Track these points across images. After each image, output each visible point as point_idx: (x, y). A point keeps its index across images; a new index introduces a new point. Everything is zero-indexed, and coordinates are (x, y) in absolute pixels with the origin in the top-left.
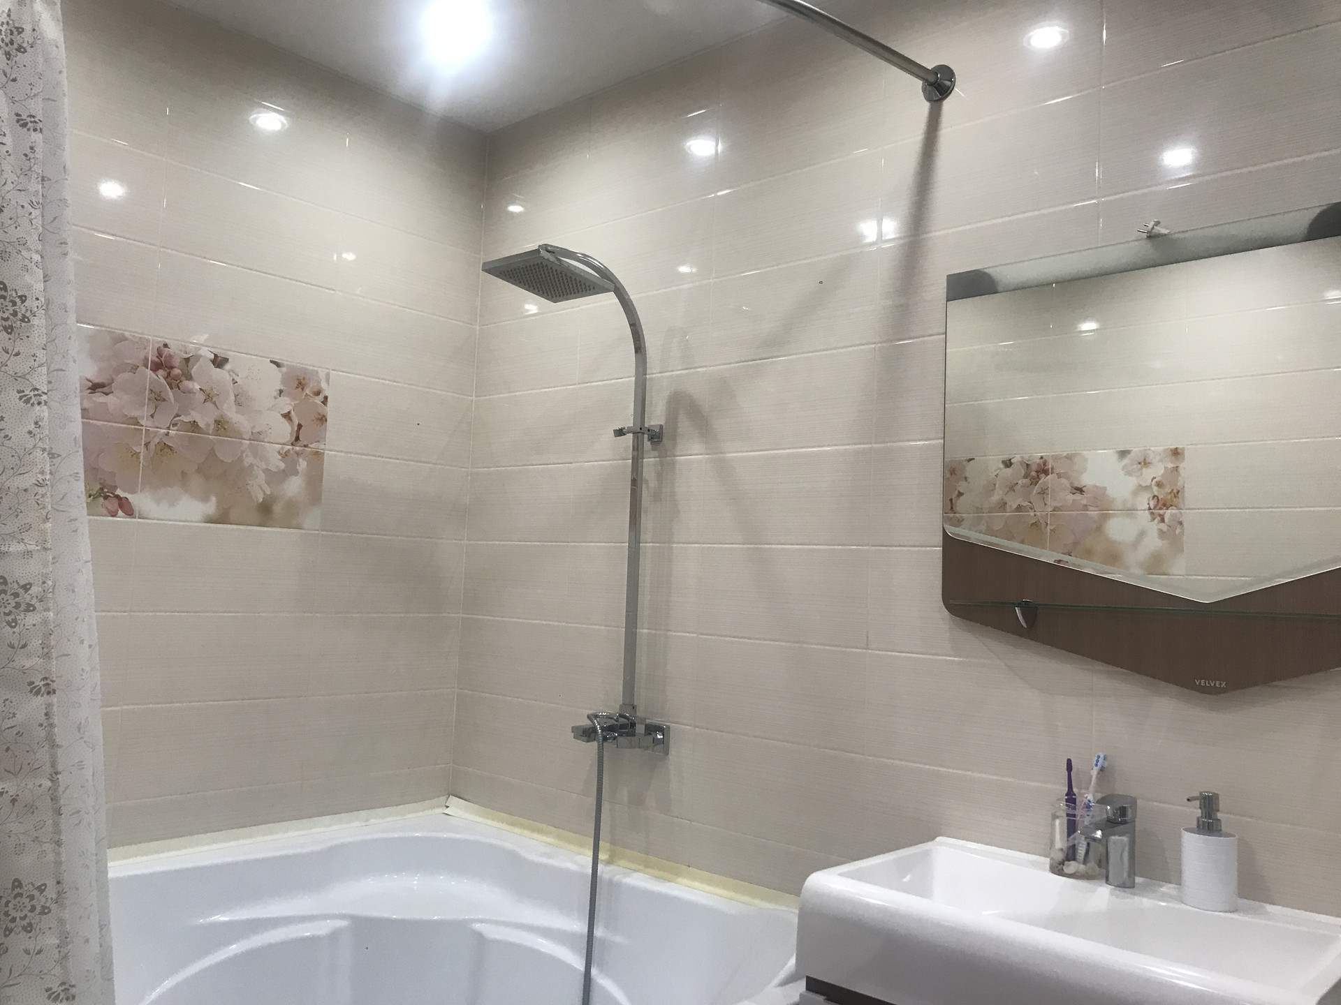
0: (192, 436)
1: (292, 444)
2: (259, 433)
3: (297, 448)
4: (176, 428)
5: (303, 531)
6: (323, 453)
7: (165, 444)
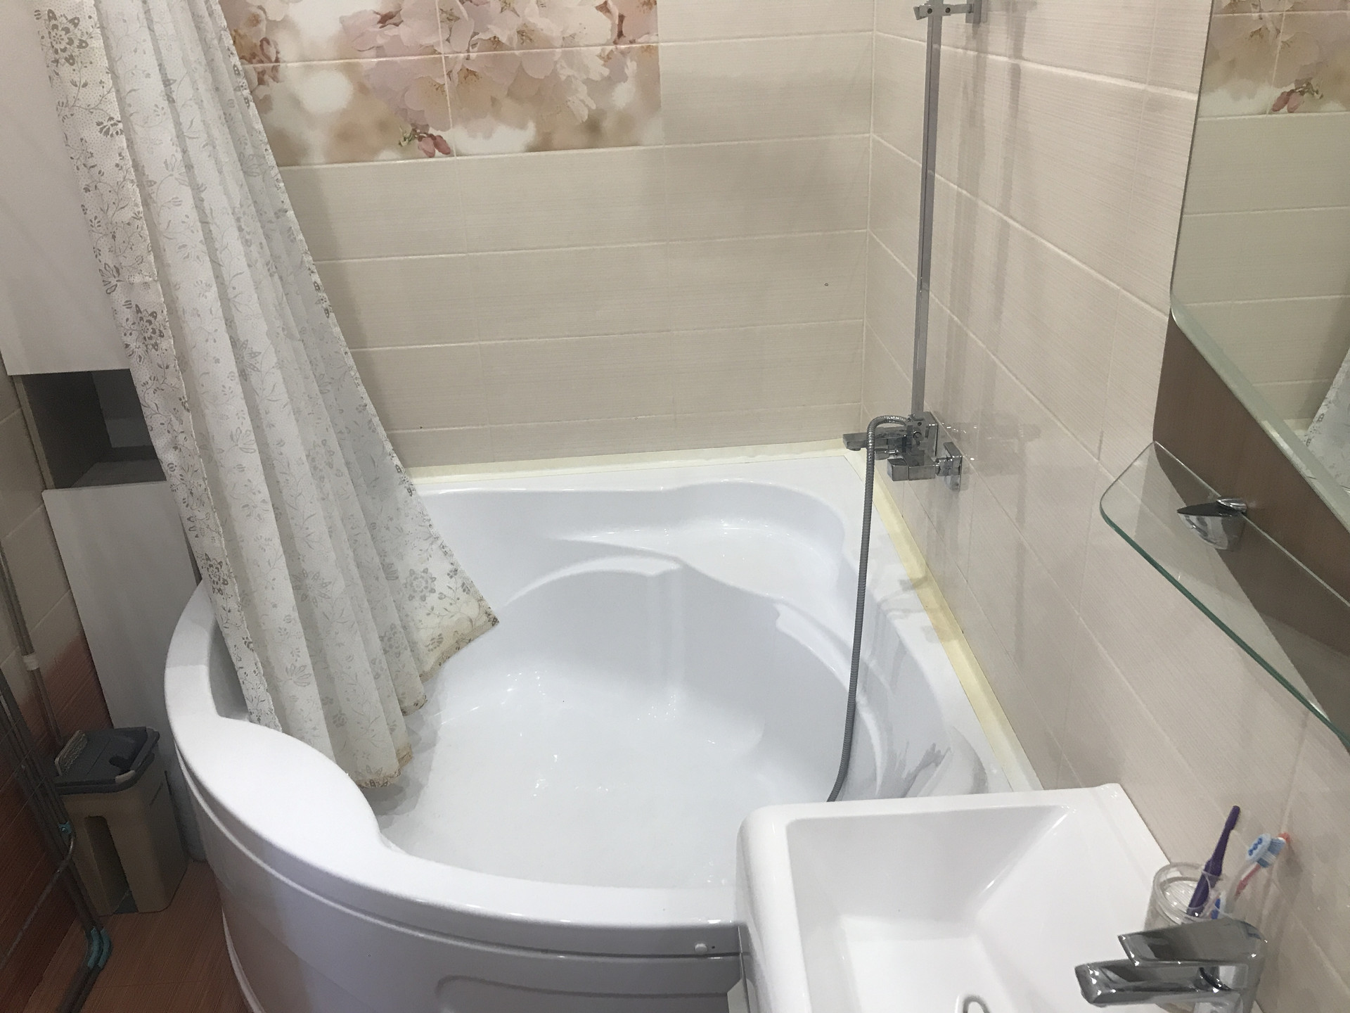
0: (496, 55)
1: (615, 43)
2: (573, 36)
3: (623, 47)
4: (476, 49)
5: (642, 148)
6: (657, 47)
7: (468, 70)
